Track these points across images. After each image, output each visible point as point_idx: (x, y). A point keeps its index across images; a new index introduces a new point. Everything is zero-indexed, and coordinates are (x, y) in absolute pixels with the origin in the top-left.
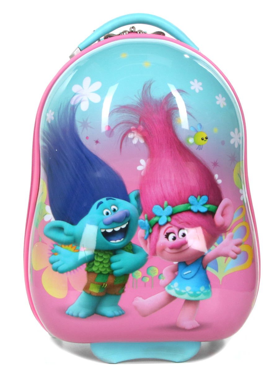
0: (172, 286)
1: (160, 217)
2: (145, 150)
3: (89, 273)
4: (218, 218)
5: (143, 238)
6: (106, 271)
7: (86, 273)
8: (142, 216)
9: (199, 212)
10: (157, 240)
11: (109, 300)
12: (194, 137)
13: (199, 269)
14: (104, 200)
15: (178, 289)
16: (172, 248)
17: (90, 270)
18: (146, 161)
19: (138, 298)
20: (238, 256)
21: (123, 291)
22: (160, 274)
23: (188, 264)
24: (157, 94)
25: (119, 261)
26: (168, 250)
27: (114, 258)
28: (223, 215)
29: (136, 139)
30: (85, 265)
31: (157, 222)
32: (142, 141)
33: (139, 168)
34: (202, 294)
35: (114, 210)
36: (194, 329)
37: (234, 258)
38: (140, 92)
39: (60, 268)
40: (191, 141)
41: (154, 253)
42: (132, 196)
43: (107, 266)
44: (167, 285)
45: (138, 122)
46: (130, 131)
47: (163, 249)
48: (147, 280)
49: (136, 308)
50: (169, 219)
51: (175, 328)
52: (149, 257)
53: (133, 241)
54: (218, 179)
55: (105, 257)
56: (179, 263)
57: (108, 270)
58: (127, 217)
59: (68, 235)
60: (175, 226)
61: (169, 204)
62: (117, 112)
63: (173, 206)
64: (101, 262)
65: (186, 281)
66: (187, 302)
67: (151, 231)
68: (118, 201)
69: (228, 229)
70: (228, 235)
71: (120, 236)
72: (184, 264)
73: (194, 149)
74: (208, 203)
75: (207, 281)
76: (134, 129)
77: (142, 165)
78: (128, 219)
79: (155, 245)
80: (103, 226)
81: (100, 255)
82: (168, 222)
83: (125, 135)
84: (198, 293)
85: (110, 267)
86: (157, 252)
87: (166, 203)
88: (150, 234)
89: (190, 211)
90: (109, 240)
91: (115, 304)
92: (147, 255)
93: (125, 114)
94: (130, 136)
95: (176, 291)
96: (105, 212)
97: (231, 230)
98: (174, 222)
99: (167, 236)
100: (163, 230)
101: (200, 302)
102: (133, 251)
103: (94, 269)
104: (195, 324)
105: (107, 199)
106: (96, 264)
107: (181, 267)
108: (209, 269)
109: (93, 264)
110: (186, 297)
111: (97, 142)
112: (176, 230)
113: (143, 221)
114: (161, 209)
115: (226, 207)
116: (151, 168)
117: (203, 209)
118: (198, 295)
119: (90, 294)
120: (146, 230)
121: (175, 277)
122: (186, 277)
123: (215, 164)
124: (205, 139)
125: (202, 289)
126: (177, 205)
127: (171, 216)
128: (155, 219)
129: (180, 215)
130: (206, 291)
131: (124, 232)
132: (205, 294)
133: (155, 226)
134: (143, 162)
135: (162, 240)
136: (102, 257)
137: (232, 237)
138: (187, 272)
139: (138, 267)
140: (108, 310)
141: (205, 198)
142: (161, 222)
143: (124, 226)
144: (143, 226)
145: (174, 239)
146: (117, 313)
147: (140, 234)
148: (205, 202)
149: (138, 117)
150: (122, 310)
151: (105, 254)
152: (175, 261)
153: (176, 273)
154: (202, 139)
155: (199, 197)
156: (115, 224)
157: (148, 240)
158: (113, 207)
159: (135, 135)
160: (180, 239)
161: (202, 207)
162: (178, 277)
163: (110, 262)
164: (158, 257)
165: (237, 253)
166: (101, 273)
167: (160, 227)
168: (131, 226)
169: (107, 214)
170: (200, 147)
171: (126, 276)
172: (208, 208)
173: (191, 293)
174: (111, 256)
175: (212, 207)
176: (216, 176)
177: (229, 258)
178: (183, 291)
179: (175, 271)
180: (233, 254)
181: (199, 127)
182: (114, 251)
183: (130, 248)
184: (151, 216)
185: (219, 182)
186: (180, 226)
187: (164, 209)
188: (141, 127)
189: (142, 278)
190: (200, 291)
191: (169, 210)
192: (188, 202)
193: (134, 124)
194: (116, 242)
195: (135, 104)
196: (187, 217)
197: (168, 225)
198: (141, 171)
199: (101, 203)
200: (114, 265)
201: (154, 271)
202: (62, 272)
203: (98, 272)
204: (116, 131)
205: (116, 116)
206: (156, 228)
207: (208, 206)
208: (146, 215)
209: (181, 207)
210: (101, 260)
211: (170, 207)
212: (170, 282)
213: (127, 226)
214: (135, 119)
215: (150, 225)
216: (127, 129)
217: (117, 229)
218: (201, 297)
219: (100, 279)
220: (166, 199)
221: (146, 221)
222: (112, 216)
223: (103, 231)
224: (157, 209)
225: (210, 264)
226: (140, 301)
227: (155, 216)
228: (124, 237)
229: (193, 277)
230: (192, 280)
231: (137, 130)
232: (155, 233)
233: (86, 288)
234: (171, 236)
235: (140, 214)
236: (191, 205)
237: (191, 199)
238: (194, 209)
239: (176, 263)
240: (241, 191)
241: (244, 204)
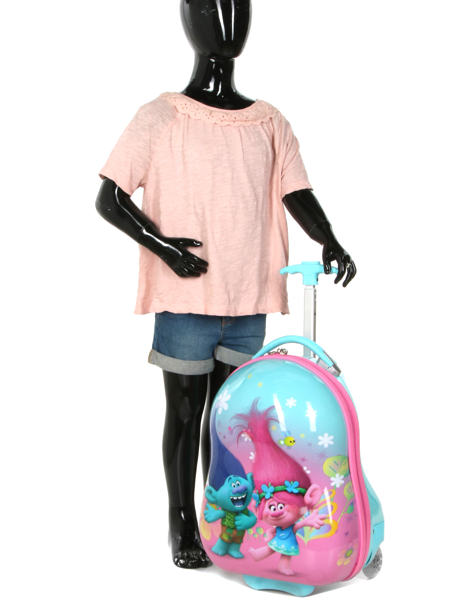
0: (272, 543)
1: (266, 493)
2: (252, 445)
3: (223, 526)
4: (307, 498)
5: (254, 506)
6: (232, 526)
7: (221, 525)
8: (255, 491)
9: (292, 492)
10: (263, 509)
11: (234, 546)
12: (284, 440)
13: (291, 533)
14: (232, 476)
15: (276, 546)
16: (273, 516)
17: (223, 524)
18: (254, 453)
19: (251, 548)
20: (321, 527)
21: (242, 542)
22: (265, 533)
23: (283, 528)
24: (262, 408)
25: (240, 520)
26: (270, 517)
27: (237, 518)
28: (311, 496)
29: (246, 438)
30: (220, 520)
31: (264, 497)
32: (250, 440)
33: (251, 458)
34: (292, 551)
35: (238, 485)
36: (291, 575)
37: (318, 528)
38: (251, 405)
39: (208, 519)
40: (282, 442)
41: (261, 518)
42: (249, 476)
43: (232, 523)
44: (269, 541)
45: (247, 426)
46: (242, 432)
47: (267, 516)
48: (256, 536)
49: (250, 554)
50: (272, 495)
51: (278, 572)
52: (258, 520)
53: (249, 508)
54: (307, 470)
55: (232, 516)
56: (277, 527)
57: (233, 526)
58: (245, 491)
59: (213, 497)
60: (275, 500)
61: (272, 485)
62: (235, 418)
63: (274, 487)
64: (229, 520)
66: (283, 556)
67: (260, 502)
68: (240, 478)
69: (315, 507)
70: (315, 511)
71: (241, 502)
72: (281, 528)
73: (284, 449)
74: (298, 487)
75: (296, 542)
76: (245, 431)
77: (252, 456)
78: (246, 492)
79: (262, 512)
80: (232, 495)
81: (229, 514)
82: (271, 498)
83: (240, 435)
84: (290, 550)
85: (234, 524)
86: (263, 518)
87: (270, 484)
88: (259, 504)
89: (286, 491)
90: (235, 505)
91: (238, 550)
92: (257, 519)
93: (240, 420)
94: (243, 435)
95: (275, 547)
96: (233, 484)
97: (317, 508)
98: (275, 498)
99: (270, 507)
100: (267, 503)
101: (292, 557)
102: (248, 514)
103: (226, 523)
104: (292, 573)
105: (234, 476)
106: (227, 520)
107: (278, 531)
108: (298, 534)
109: (225, 520)
110: (282, 552)
111: (224, 437)
112: (276, 504)
113: (255, 494)
114: (267, 487)
115: (314, 490)
116: (258, 457)
117: (296, 491)
118: (290, 552)
119: (223, 540)
120: (257, 501)
121: (274, 536)
122: (281, 538)
123: (303, 460)
124: (293, 442)
125: (293, 548)
126: (277, 486)
127: (274, 493)
128: (263, 494)
129: (279, 494)
130: (295, 550)
131: (243, 501)
132: (295, 552)
133: (263, 499)
134: (252, 453)
135: (266, 509)
136: (230, 516)
137: (317, 513)
138: (283, 534)
139: (251, 526)
140: (234, 553)
141: (296, 483)
142: (267, 497)
143: (244, 496)
144: (255, 498)
145: (275, 510)
146: (240, 556)
147: (253, 503)
148: (297, 486)
149: (248, 423)
150: (242, 554)
151: (232, 514)
152: (274, 525)
153: (275, 534)
154: (291, 442)
155: (292, 482)
156: (238, 494)
157: (258, 509)
158: (237, 482)
159: (246, 435)
160: (278, 510)
161: (295, 489)
162: (276, 538)
163: (235, 520)
164: (263, 522)
165: (321, 525)
166: (229, 527)
167: (266, 500)
168: (248, 497)
169: (234, 486)
170: (289, 447)
171: (243, 531)
172: (299, 490)
173: (285, 550)
174: (235, 516)
175: (302, 490)
176: (305, 468)
177: (313, 528)
178: (280, 548)
179: (274, 533)
180: (317, 526)
181: (288, 434)
182: (237, 513)
183: (246, 512)
184: (260, 492)
185: (308, 472)
186: (279, 501)
187: (268, 488)
188: (249, 430)
189: (254, 534)
190: (291, 549)
191: (272, 489)
192: (284, 485)
193: (245, 428)
194: (239, 507)
195: (246, 414)
196: (284, 495)
197: (271, 500)
198: (252, 460)
199: (230, 478)
200: (237, 523)
201: (261, 531)
202: (209, 522)
203: (227, 526)
204: (234, 431)
205: (235, 421)
206: (263, 500)
207: (299, 489)
208: (257, 491)
209: (280, 488)
210: (229, 518)
211: (272, 487)
212: (271, 540)
213: (246, 496)
215: (260, 497)
216: (240, 431)
217: (240, 498)
218: (292, 554)
219: (228, 531)
220: (270, 481)
221: (257, 495)
222: (236, 489)
223: (232, 498)
224: (264, 487)
225: (298, 531)
226: (252, 550)
227: (263, 492)
228: (243, 504)
229: (286, 539)
230: (286, 540)
231: (246, 431)
232: (262, 504)
233: (221, 536)
234: (273, 508)
235: (253, 489)
236: (287, 487)
237: (287, 483)
238: (289, 490)
239: (275, 527)
240: (332, 479)
241: (335, 488)
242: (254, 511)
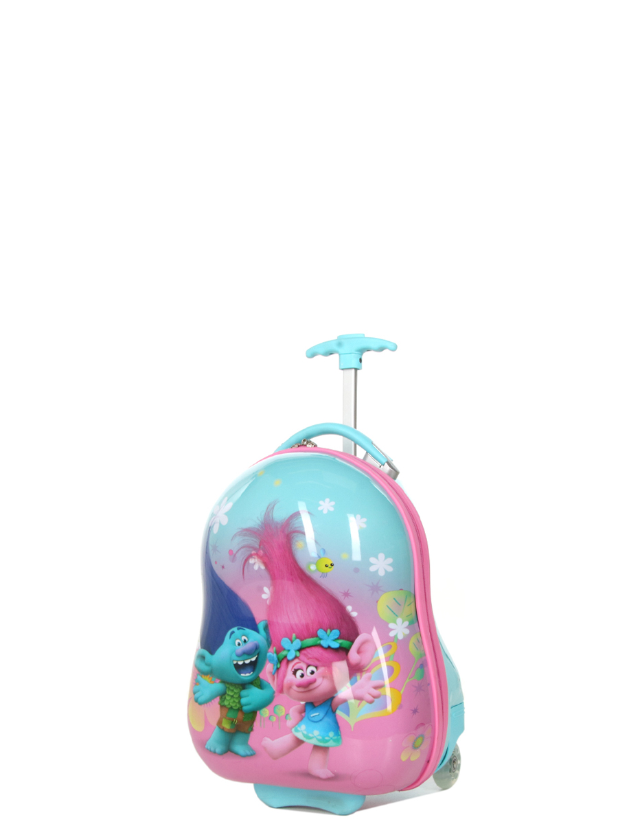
0: (299, 729)
1: (289, 650)
2: (266, 575)
3: (222, 707)
4: (353, 655)
5: (271, 673)
6: (236, 706)
7: (219, 706)
8: (270, 649)
9: (329, 647)
10: (284, 676)
11: (239, 738)
12: (316, 564)
13: (327, 712)
14: (235, 629)
15: (305, 733)
16: (299, 686)
17: (222, 704)
18: (269, 589)
19: (266, 738)
20: (376, 700)
21: (252, 730)
22: (287, 714)
23: (316, 705)
24: (280, 515)
25: (248, 696)
26: (295, 688)
27: (244, 693)
28: (359, 652)
29: (257, 565)
30: (218, 698)
31: (286, 657)
32: (263, 567)
33: (264, 596)
34: (331, 741)
35: (245, 641)
36: (329, 779)
37: (371, 702)
38: (263, 514)
39: (200, 700)
40: (313, 567)
41: (281, 691)
42: (261, 626)
43: (237, 701)
44: (294, 727)
45: (257, 546)
46: (250, 556)
47: (290, 687)
48: (274, 719)
49: (265, 748)
50: (298, 654)
51: (308, 775)
52: (276, 694)
53: (261, 675)
54: (352, 611)
55: (235, 691)
56: (307, 703)
57: (238, 706)
58: (256, 650)
59: (208, 665)
60: (304, 662)
61: (297, 637)
62: (240, 535)
63: (302, 640)
64: (232, 696)
65: (314, 724)
66: (316, 747)
67: (279, 666)
68: (248, 631)
69: (366, 669)
70: (365, 675)
71: (249, 669)
72: (312, 704)
73: (316, 577)
74: (340, 638)
75: (337, 726)
76: (254, 554)
77: (267, 594)
78: (257, 652)
79: (283, 681)
80: (235, 657)
81: (231, 688)
82: (296, 657)
83: (247, 560)
84: (327, 738)
85: (239, 702)
86: (285, 689)
87: (294, 636)
88: (278, 669)
89: (320, 646)
90: (240, 673)
91: (245, 743)
92: (274, 692)
93: (246, 538)
94: (251, 561)
95: (304, 734)
96: (238, 641)
97: (369, 670)
98: (302, 657)
99: (295, 673)
100: (291, 665)
101: (330, 750)
102: (261, 686)
103: (226, 703)
104: (330, 774)
105: (238, 629)
106: (228, 698)
107: (308, 708)
108: (338, 712)
109: (225, 698)
110: (314, 742)
111: (223, 567)
112: (304, 666)
113: (272, 654)
114: (289, 641)
115: (364, 643)
116: (275, 595)
117: (335, 645)
118: (327, 741)
119: (223, 729)
120: (274, 665)
121: (302, 719)
122: (313, 719)
123: (346, 594)
124: (330, 566)
125: (331, 734)
126: (305, 639)
127: (300, 650)
128: (283, 653)
129: (308, 650)
130: (336, 738)
131: (253, 665)
132: (334, 741)
133: (284, 661)
134: (266, 589)
135: (290, 676)
136: (233, 691)
137: (370, 678)
138: (316, 714)
139: (265, 704)
140: (239, 748)
141: (336, 633)
142: (290, 657)
143: (254, 659)
144: (271, 660)
145: (302, 676)
146: (249, 753)
147: (269, 668)
148: (337, 637)
149: (258, 541)
150: (252, 750)
151: (236, 688)
152: (302, 700)
153: (303, 714)
154: (326, 566)
155: (329, 631)
156: (245, 656)
157: (276, 675)
158: (244, 638)
159: (256, 560)
160: (308, 677)
161: (334, 642)
162: (305, 719)
163: (240, 697)
164: (284, 696)
165: (374, 697)
166: (231, 708)
167: (288, 662)
168: (260, 659)
169: (239, 644)
170: (324, 575)
171: (254, 713)
172: (341, 644)
173: (320, 738)
174: (241, 690)
175: (345, 643)
176: (349, 608)
177: (364, 702)
178: (310, 735)
179: (303, 711)
180: (370, 698)
181: (322, 553)
182: (244, 686)
183: (257, 683)
184: (280, 649)
185: (354, 614)
186: (309, 662)
187: (292, 642)
188: (261, 552)
189: (270, 716)
190: (329, 737)
191: (297, 643)
192: (317, 636)
193: (255, 549)
194: (246, 676)
195: (257, 527)
196: (316, 652)
197: (297, 661)
198: (267, 599)
199: (233, 632)
200: (243, 701)
201: (281, 711)
202: (200, 704)
203: (229, 707)
204: (238, 555)
205: (238, 540)
206: (284, 662)
207: (340, 641)
208: (274, 648)
209: (310, 641)
210: (231, 694)
211: (298, 640)
212: (297, 724)
213: (257, 658)
214: (255, 542)
215: (278, 659)
216: (248, 553)
217: (247, 662)
218: (330, 744)
219: (231, 714)
220: (294, 632)
221: (275, 655)
222: (243, 647)
223: (235, 662)
224: (285, 642)
225: (340, 707)
226: (267, 742)
227: (284, 649)
228: (253, 671)
229: (321, 720)
230: (321, 723)
231: (257, 554)
232: (283, 668)
233: (219, 723)
234: (299, 673)
235: (269, 647)
236: (321, 639)
237: (320, 632)
238: (324, 643)
239: (303, 703)
240: (391, 626)
241: (396, 640)
242: (270, 680)
